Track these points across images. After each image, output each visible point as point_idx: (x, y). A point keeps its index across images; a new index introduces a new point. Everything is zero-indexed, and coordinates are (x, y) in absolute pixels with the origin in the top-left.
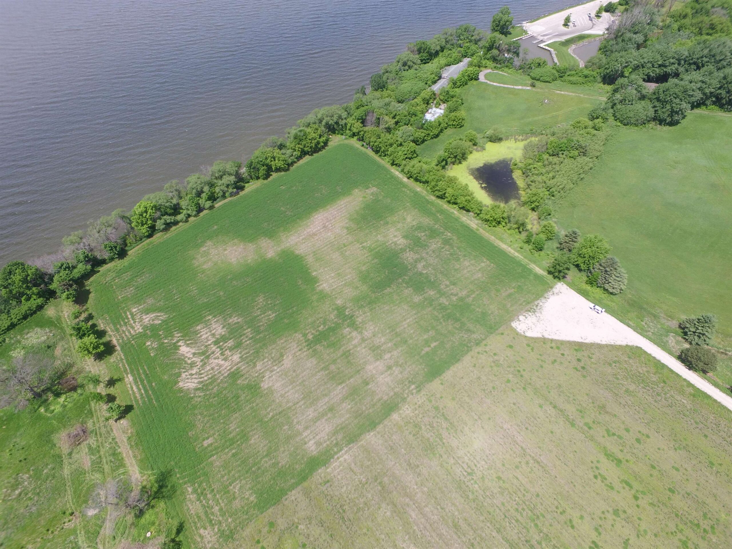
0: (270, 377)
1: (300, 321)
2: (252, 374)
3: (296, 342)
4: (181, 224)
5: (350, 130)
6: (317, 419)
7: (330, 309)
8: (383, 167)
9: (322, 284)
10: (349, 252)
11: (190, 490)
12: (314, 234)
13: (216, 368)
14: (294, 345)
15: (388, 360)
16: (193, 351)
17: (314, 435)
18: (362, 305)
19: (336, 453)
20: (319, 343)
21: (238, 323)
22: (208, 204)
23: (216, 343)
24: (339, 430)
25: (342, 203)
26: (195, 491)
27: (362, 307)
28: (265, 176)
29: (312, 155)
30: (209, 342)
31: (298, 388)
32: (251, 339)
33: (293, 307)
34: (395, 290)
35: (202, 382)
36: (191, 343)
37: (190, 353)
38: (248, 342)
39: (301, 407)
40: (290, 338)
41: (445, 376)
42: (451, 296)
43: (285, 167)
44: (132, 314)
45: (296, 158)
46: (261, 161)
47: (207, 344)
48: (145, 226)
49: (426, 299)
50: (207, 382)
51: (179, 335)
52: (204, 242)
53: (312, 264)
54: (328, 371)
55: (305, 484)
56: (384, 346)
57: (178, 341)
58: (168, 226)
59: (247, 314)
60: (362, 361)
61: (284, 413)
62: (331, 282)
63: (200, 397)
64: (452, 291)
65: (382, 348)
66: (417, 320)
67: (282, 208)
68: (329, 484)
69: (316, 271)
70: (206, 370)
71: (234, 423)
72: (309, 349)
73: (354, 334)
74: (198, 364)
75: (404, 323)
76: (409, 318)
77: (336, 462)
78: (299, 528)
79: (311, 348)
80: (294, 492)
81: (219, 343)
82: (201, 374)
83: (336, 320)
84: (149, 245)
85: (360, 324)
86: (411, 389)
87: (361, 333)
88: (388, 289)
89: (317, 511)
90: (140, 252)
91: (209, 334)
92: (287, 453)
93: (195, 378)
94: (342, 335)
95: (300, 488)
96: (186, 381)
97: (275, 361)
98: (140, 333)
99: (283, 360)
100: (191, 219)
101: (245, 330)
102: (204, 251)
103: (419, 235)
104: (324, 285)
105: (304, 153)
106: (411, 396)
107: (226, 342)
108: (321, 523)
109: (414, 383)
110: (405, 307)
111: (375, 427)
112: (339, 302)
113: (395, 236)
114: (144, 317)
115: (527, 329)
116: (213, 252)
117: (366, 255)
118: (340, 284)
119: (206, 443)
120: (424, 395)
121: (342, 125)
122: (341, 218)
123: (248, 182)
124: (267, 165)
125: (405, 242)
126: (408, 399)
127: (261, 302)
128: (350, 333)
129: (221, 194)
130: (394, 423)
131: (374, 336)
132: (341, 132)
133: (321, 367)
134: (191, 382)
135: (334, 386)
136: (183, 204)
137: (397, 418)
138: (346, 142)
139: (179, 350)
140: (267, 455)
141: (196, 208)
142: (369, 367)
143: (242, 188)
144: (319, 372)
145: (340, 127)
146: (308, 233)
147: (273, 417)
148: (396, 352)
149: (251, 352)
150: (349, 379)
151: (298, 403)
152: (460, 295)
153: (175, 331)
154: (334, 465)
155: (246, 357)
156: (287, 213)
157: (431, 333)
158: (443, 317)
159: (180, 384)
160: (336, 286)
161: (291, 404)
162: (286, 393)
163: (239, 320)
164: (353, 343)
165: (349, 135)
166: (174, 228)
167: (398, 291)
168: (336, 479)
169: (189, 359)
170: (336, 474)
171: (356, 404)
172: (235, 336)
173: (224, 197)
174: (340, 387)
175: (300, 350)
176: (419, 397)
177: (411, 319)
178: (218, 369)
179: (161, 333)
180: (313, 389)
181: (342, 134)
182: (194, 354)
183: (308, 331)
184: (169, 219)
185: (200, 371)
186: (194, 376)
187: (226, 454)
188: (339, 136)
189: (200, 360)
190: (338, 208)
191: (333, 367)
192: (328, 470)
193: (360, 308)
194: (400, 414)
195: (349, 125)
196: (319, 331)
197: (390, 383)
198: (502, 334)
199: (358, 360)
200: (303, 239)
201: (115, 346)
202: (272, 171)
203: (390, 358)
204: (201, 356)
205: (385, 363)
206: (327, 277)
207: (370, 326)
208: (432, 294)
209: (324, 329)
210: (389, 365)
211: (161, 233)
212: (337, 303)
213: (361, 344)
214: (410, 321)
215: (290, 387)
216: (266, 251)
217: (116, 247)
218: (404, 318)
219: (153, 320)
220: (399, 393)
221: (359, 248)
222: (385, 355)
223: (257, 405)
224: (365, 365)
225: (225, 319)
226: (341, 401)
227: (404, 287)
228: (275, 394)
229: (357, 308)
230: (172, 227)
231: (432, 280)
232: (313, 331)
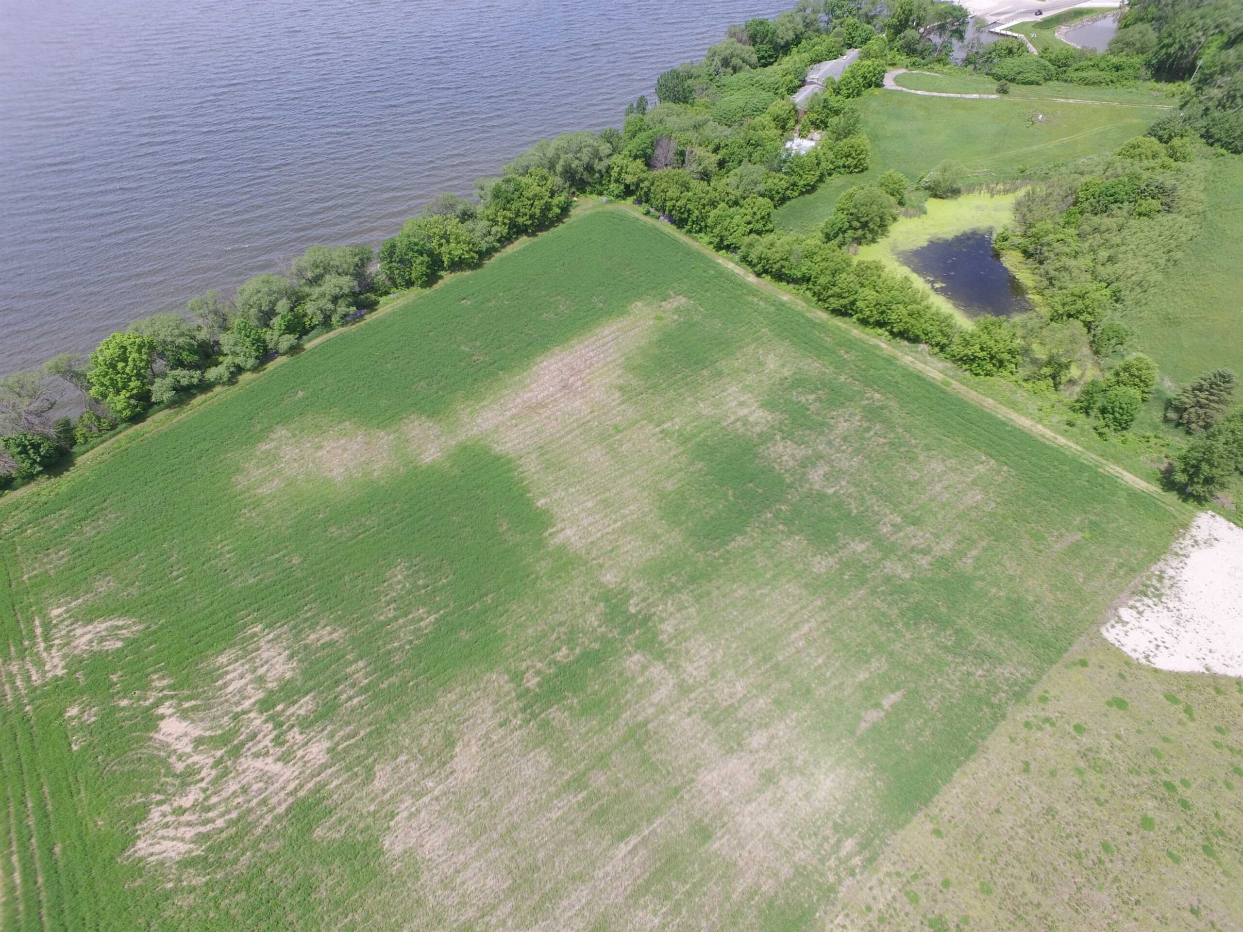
0: (411, 816)
1: (504, 635)
2: (359, 806)
3: (493, 697)
4: (218, 389)
5: (617, 181)
7: (587, 599)
8: (699, 254)
9: (563, 530)
10: (630, 445)
12: (542, 405)
13: (255, 787)
14: (486, 707)
15: (762, 754)
16: (197, 732)
18: (672, 585)
20: (557, 702)
21: (331, 644)
22: (287, 341)
23: (265, 705)
25: (606, 333)
27: (670, 591)
28: (425, 278)
29: (533, 234)
30: (247, 704)
31: (494, 853)
32: (365, 690)
33: (486, 595)
34: (758, 540)
35: (206, 836)
36: (195, 709)
37: (186, 740)
38: (355, 701)
39: (504, 922)
40: (474, 686)
42: (915, 556)
43: (473, 258)
44: (48, 626)
45: (499, 241)
46: (416, 244)
47: (239, 709)
48: (124, 394)
49: (845, 565)
50: (224, 835)
51: (165, 682)
52: (270, 429)
53: (535, 477)
54: (584, 793)
56: (745, 708)
57: (157, 704)
58: (185, 393)
59: (358, 619)
60: (683, 758)
62: (585, 522)
63: (192, 889)
64: (914, 542)
65: (740, 715)
66: (829, 625)
67: (463, 348)
69: (544, 495)
70: (224, 794)
72: (528, 722)
73: (657, 670)
74: (203, 774)
75: (794, 635)
76: (808, 621)
79: (534, 716)
81: (274, 707)
82: (209, 809)
83: (603, 629)
84: (131, 439)
85: (670, 640)
86: (843, 853)
87: (676, 667)
88: (739, 538)
90: (105, 457)
91: (249, 677)
93: (189, 824)
94: (621, 674)
96: (161, 833)
97: (429, 761)
98: (57, 678)
99: (452, 757)
100: (247, 377)
101: (351, 663)
102: (268, 452)
103: (803, 399)
104: (568, 532)
105: (516, 230)
106: (849, 881)
107: (295, 702)
109: (849, 833)
110: (793, 588)
112: (609, 578)
113: (742, 404)
114: (78, 632)
115: (1152, 647)
116: (289, 452)
117: (673, 453)
118: (610, 529)
120: (888, 874)
121: (600, 171)
122: (605, 365)
123: (387, 293)
124: (431, 254)
125: (769, 418)
126: (842, 891)
127: (399, 582)
128: (645, 668)
129: (318, 318)
131: (713, 675)
132: (598, 187)
133: (566, 777)
134: (174, 839)
135: (604, 844)
136: (226, 340)
138: (610, 207)
139: (156, 729)
141: (257, 350)
142: (709, 778)
143: (371, 306)
144: (558, 795)
145: (597, 175)
146: (525, 402)
148: (782, 726)
149: (362, 733)
150: (650, 821)
151: (494, 907)
152: (937, 551)
153: (155, 672)
155: (346, 750)
156: (474, 358)
157: (875, 664)
158: (902, 614)
159: (140, 844)
160: (599, 535)
161: (470, 913)
162: (457, 871)
163: (335, 636)
164: (656, 698)
165: (616, 192)
166: (200, 398)
167: (767, 544)
169: (180, 758)
171: (676, 909)
172: (319, 685)
173: (326, 323)
174: (623, 849)
175: (501, 725)
176: (874, 882)
177: (813, 624)
178: (260, 791)
179: (114, 678)
180: (541, 855)
181: (600, 194)
182: (198, 742)
183: (523, 666)
184: (185, 376)
185: (207, 798)
186: (187, 817)
188: (594, 196)
189: (211, 761)
190: (597, 344)
191: (599, 780)
193: (667, 592)
195: (616, 169)
196: (556, 663)
197: (777, 831)
198: (1084, 663)
199: (674, 754)
200: (513, 417)
202: (444, 269)
203: (768, 746)
204: (216, 748)
205: (753, 764)
206: (576, 510)
207: (700, 646)
208: (859, 550)
209: (571, 658)
210: (766, 770)
211: (167, 411)
212: (604, 580)
213: (678, 701)
214: (810, 630)
215: (472, 851)
216: (419, 447)
217: (36, 447)
218: (793, 622)
219: (102, 640)
220: (810, 868)
221: (654, 435)
222: (750, 735)
223: (366, 920)
224: (694, 772)
225: (298, 633)
226: (631, 902)
227: (783, 532)
228: (424, 877)
229: (659, 595)
230: (194, 396)
231: (855, 511)
232: (539, 665)
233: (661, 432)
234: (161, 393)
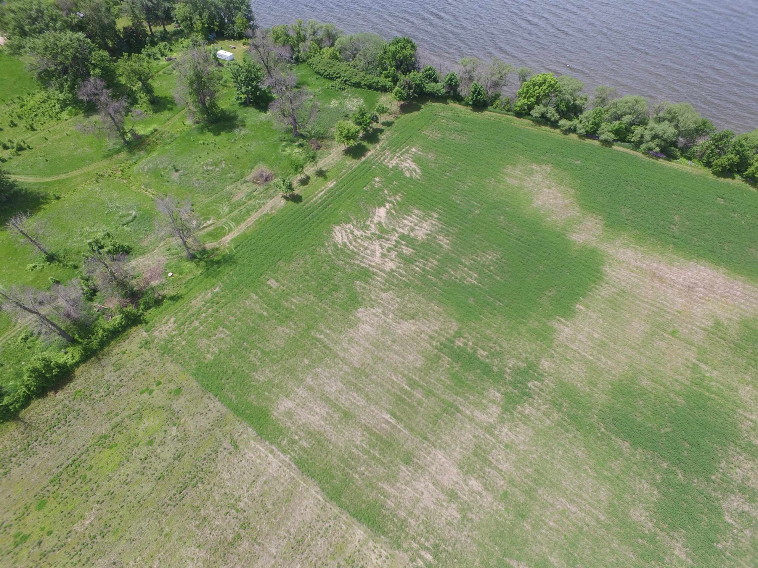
0: (374, 314)
1: (481, 320)
2: (372, 292)
3: (443, 327)
4: (558, 131)
6: (325, 399)
7: (524, 355)
9: (567, 326)
10: (666, 346)
13: (369, 252)
14: (436, 326)
15: (466, 488)
16: (383, 221)
17: (301, 404)
18: (561, 405)
19: (279, 446)
20: (453, 359)
21: (441, 246)
23: (403, 237)
24: (316, 438)
28: (721, 170)
30: (400, 230)
31: (368, 356)
32: (424, 270)
33: (499, 301)
34: (634, 459)
35: (345, 245)
36: (392, 214)
37: (379, 219)
38: (418, 269)
39: (341, 370)
40: (445, 316)
44: (407, 151)
47: (397, 228)
48: (525, 101)
50: (348, 251)
51: (399, 199)
52: (546, 163)
53: (598, 297)
54: (409, 389)
55: (230, 416)
56: (493, 472)
57: (389, 202)
58: (544, 120)
59: (458, 251)
60: (447, 438)
61: (327, 351)
62: (579, 337)
63: (327, 252)
65: (487, 469)
66: (586, 528)
67: (676, 217)
68: (232, 449)
69: (587, 306)
70: (362, 243)
71: (301, 299)
72: (437, 348)
73: (495, 410)
74: (368, 232)
75: (563, 500)
76: (581, 510)
77: (266, 450)
79: (440, 350)
80: (218, 404)
81: (403, 240)
82: (355, 241)
83: (508, 371)
84: (507, 120)
85: (520, 413)
86: (423, 553)
87: (502, 421)
88: (627, 444)
89: (195, 444)
90: (493, 119)
91: (412, 225)
92: (271, 375)
93: (348, 238)
94: (484, 389)
95: (224, 410)
96: (343, 231)
97: (402, 311)
98: (388, 167)
99: (406, 320)
100: (574, 136)
101: (434, 258)
102: (532, 169)
104: (567, 330)
107: (408, 247)
108: (178, 457)
109: (435, 556)
110: (603, 494)
111: (331, 499)
112: (545, 364)
114: (409, 161)
116: (538, 178)
118: (584, 354)
119: (272, 283)
122: (734, 306)
123: (690, 159)
124: (744, 159)
126: (400, 553)
127: (487, 258)
128: (494, 402)
130: (347, 535)
131: (507, 446)
133: (414, 377)
134: (342, 236)
135: (387, 406)
136: (586, 113)
137: (357, 537)
139: (380, 207)
140: (263, 352)
142: (440, 456)
143: (670, 157)
144: (404, 376)
146: (657, 269)
147: (319, 340)
148: (490, 499)
149: (404, 279)
150: (405, 427)
151: (346, 364)
153: (402, 193)
154: (261, 448)
155: (394, 276)
156: (672, 226)
159: (338, 228)
160: (575, 348)
161: (342, 355)
162: (357, 343)
163: (445, 246)
164: (477, 413)
166: (547, 128)
167: (635, 468)
168: (240, 458)
169: (371, 221)
170: (247, 455)
171: (365, 452)
172: (419, 251)
173: (637, 146)
174: (388, 417)
175: (430, 336)
177: (581, 515)
178: (367, 254)
179: (394, 183)
180: (374, 377)
182: (380, 223)
183: (467, 335)
185: (359, 238)
186: (350, 236)
187: (261, 308)
189: (373, 231)
191: (418, 394)
192: (252, 442)
193: (554, 403)
194: (366, 541)
196: (475, 351)
197: (422, 505)
199: (447, 432)
200: (637, 267)
201: (365, 156)
202: (742, 176)
203: (474, 492)
204: (379, 230)
205: (457, 483)
206: (587, 329)
207: (524, 433)
209: (482, 359)
210: (457, 494)
211: (531, 122)
212: (543, 361)
213: (481, 428)
214: (574, 513)
215: (367, 345)
216: (580, 230)
218: (575, 498)
219: (408, 170)
220: (407, 530)
221: (687, 360)
222: (476, 479)
223: (330, 315)
224: (441, 447)
225: (440, 232)
226: (364, 427)
227: (654, 479)
228: (351, 330)
229: (550, 398)
230: (546, 125)
232: (470, 343)
233: (694, 364)
234: (536, 112)
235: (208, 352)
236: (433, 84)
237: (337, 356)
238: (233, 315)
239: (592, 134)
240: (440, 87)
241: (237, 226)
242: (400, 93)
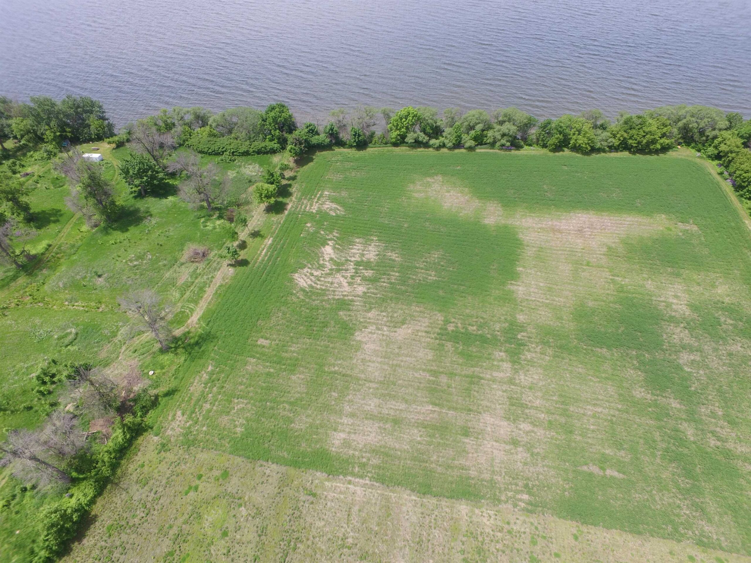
0: (371, 333)
1: (456, 305)
2: (359, 316)
3: (431, 321)
4: (431, 149)
5: (716, 147)
6: (371, 417)
7: (503, 318)
9: (519, 285)
10: (588, 274)
11: (210, 368)
12: (560, 231)
13: (335, 285)
14: (426, 322)
15: (521, 432)
16: (333, 256)
17: (352, 431)
18: (548, 342)
19: (353, 474)
20: (454, 342)
21: (394, 261)
22: (472, 143)
23: (357, 264)
24: (382, 452)
25: (628, 219)
26: (212, 373)
28: (554, 147)
29: (634, 153)
30: (353, 259)
31: (386, 367)
32: (391, 283)
33: (462, 285)
34: (615, 358)
35: (312, 287)
36: (338, 249)
37: (329, 256)
38: (385, 284)
39: (370, 388)
40: (429, 312)
41: (592, 531)
42: (710, 435)
43: (587, 148)
44: (321, 196)
45: (609, 147)
47: (349, 259)
48: (398, 132)
49: (656, 406)
50: (317, 291)
51: (337, 235)
52: (437, 175)
53: (527, 258)
54: (434, 379)
55: (292, 471)
56: (532, 411)
57: (330, 240)
58: (418, 144)
59: (409, 259)
60: (485, 403)
61: (349, 379)
62: (532, 290)
63: (298, 298)
64: (718, 429)
65: (527, 411)
66: (614, 419)
67: (545, 186)
68: (311, 498)
69: (524, 267)
70: (326, 280)
71: (299, 345)
72: (436, 339)
73: (506, 365)
74: (326, 269)
75: (589, 407)
76: (604, 408)
77: (344, 484)
78: (241, 509)
79: (441, 339)
80: (274, 466)
81: (360, 266)
82: (319, 280)
83: (499, 333)
84: (388, 151)
85: (525, 360)
86: (519, 496)
87: (516, 371)
88: (605, 350)
89: (272, 512)
90: (376, 153)
91: (360, 251)
92: (310, 420)
93: (311, 280)
94: (489, 354)
95: (283, 469)
96: (303, 276)
97: (391, 322)
98: (312, 213)
99: (399, 327)
100: (445, 150)
101: (394, 271)
102: (429, 182)
103: (723, 319)
104: (520, 288)
105: (624, 146)
106: (510, 506)
107: (367, 270)
108: (262, 532)
109: (530, 493)
110: (611, 390)
111: (424, 494)
112: (521, 318)
113: (676, 297)
114: (327, 203)
116: (436, 187)
117: (609, 292)
118: (541, 300)
119: (261, 342)
120: (532, 524)
121: (708, 136)
122: (611, 233)
123: (530, 145)
124: (565, 135)
125: (687, 313)
126: (503, 506)
127: (434, 257)
128: (502, 360)
129: (491, 140)
130: (454, 516)
131: (530, 388)
132: (700, 146)
133: (432, 368)
134: (305, 281)
135: (425, 400)
136: (448, 130)
137: (464, 512)
138: (698, 160)
139: (324, 247)
140: (291, 404)
141: (456, 141)
142: (487, 418)
143: (518, 147)
144: (424, 370)
145: (704, 138)
146: (552, 225)
147: (335, 372)
148: (542, 432)
149: (378, 296)
150: (449, 409)
151: (371, 382)
152: (730, 445)
153: (337, 230)
154: (338, 484)
155: (369, 297)
156: (546, 194)
158: (667, 450)
159: (296, 275)
160: (534, 299)
161: (363, 376)
162: (370, 361)
163: (397, 259)
164: (495, 374)
165: (710, 153)
166: (421, 149)
167: (619, 363)
168: (324, 503)
169: (323, 260)
170: (329, 497)
171: (430, 444)
172: (378, 270)
173: (492, 145)
174: (430, 407)
175: (426, 332)
176: (522, 518)
177: (606, 411)
178: (336, 287)
179: (325, 223)
180: (400, 382)
181: (699, 151)
182: (331, 259)
183: (453, 320)
184: (423, 138)
185: (321, 277)
186: (312, 278)
187: (266, 367)
188: (693, 151)
189: (330, 267)
190: (618, 222)
191: (444, 379)
192: (327, 483)
193: (543, 343)
194: (472, 511)
195: (720, 139)
196: (467, 329)
197: (497, 461)
199: (482, 398)
200: (540, 228)
201: (286, 209)
202: (568, 148)
203: (528, 432)
204: (334, 265)
205: (513, 432)
206: (533, 282)
207: (536, 373)
208: (673, 405)
209: (475, 333)
210: (517, 440)
211: (407, 148)
212: (518, 316)
213: (505, 383)
214: (601, 412)
215: (379, 360)
216: (487, 215)
217: (359, 135)
218: (595, 402)
219: (331, 210)
220: (497, 485)
221: (606, 278)
222: (523, 422)
223: (332, 348)
224: (484, 411)
225: (386, 249)
226: (416, 425)
227: (633, 365)
228: (359, 353)
229: (538, 341)
230: (420, 147)
231: (693, 389)
232: (459, 325)
233: (611, 279)
234: (410, 138)
235: (236, 426)
236: (317, 137)
237: (358, 379)
238: (241, 384)
239: (458, 145)
240: (322, 138)
241: (196, 305)
242: (294, 149)
